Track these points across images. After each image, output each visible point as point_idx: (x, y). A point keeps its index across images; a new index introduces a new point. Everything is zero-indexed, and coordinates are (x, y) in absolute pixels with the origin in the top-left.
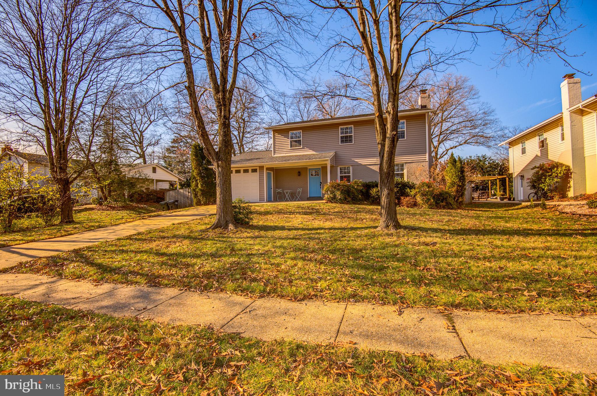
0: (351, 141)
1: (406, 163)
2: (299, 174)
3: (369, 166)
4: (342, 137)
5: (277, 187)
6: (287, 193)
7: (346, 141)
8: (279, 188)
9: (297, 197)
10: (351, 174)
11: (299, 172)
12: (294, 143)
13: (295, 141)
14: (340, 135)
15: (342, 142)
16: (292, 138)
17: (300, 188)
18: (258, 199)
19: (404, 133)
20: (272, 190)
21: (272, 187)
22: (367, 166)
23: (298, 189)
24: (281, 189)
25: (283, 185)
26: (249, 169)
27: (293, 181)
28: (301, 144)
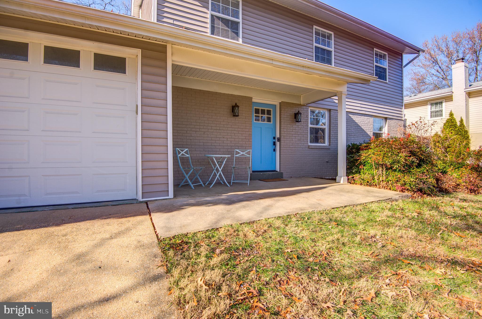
0: (329, 61)
1: (386, 119)
2: (237, 110)
4: (316, 50)
7: (324, 60)
10: (326, 127)
11: (237, 106)
12: (219, 26)
13: (225, 22)
14: (315, 44)
15: (316, 58)
16: (215, 9)
19: (386, 73)
22: (350, 115)
23: (236, 151)
24: (186, 150)
25: (188, 138)
26: (78, 52)
27: (218, 128)
28: (237, 34)
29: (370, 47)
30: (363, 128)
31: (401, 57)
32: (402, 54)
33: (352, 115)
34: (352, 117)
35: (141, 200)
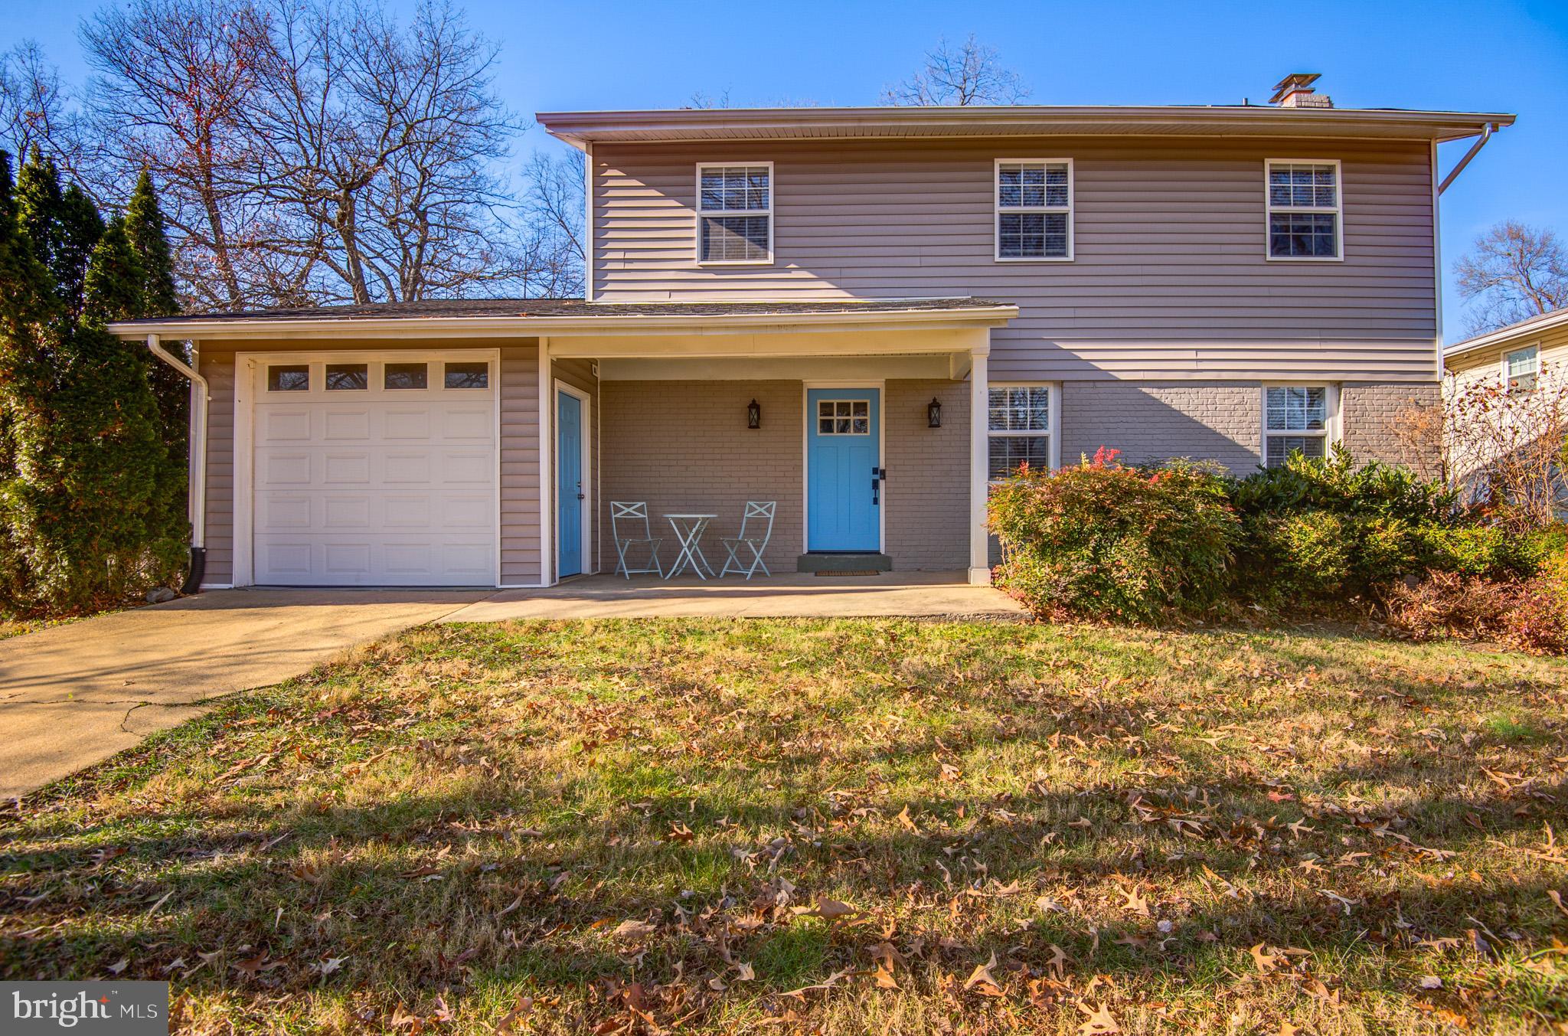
0: (1058, 245)
1: (1339, 385)
2: (755, 414)
3: (1155, 393)
4: (1009, 223)
5: (610, 488)
6: (685, 526)
7: (1036, 246)
8: (629, 498)
9: (746, 559)
10: (1051, 431)
11: (754, 406)
12: (722, 236)
13: (735, 225)
14: (998, 209)
15: (1008, 245)
16: (711, 199)
17: (762, 497)
18: (486, 564)
19: (1331, 229)
20: (587, 504)
21: (587, 490)
22: (1144, 390)
23: (750, 506)
24: (640, 504)
25: (652, 480)
26: (425, 365)
27: (718, 457)
28: (764, 244)
29: (1250, 160)
30: (1210, 425)
31: (1425, 158)
32: (1429, 144)
33: (1155, 390)
34: (1157, 396)
35: (499, 586)
